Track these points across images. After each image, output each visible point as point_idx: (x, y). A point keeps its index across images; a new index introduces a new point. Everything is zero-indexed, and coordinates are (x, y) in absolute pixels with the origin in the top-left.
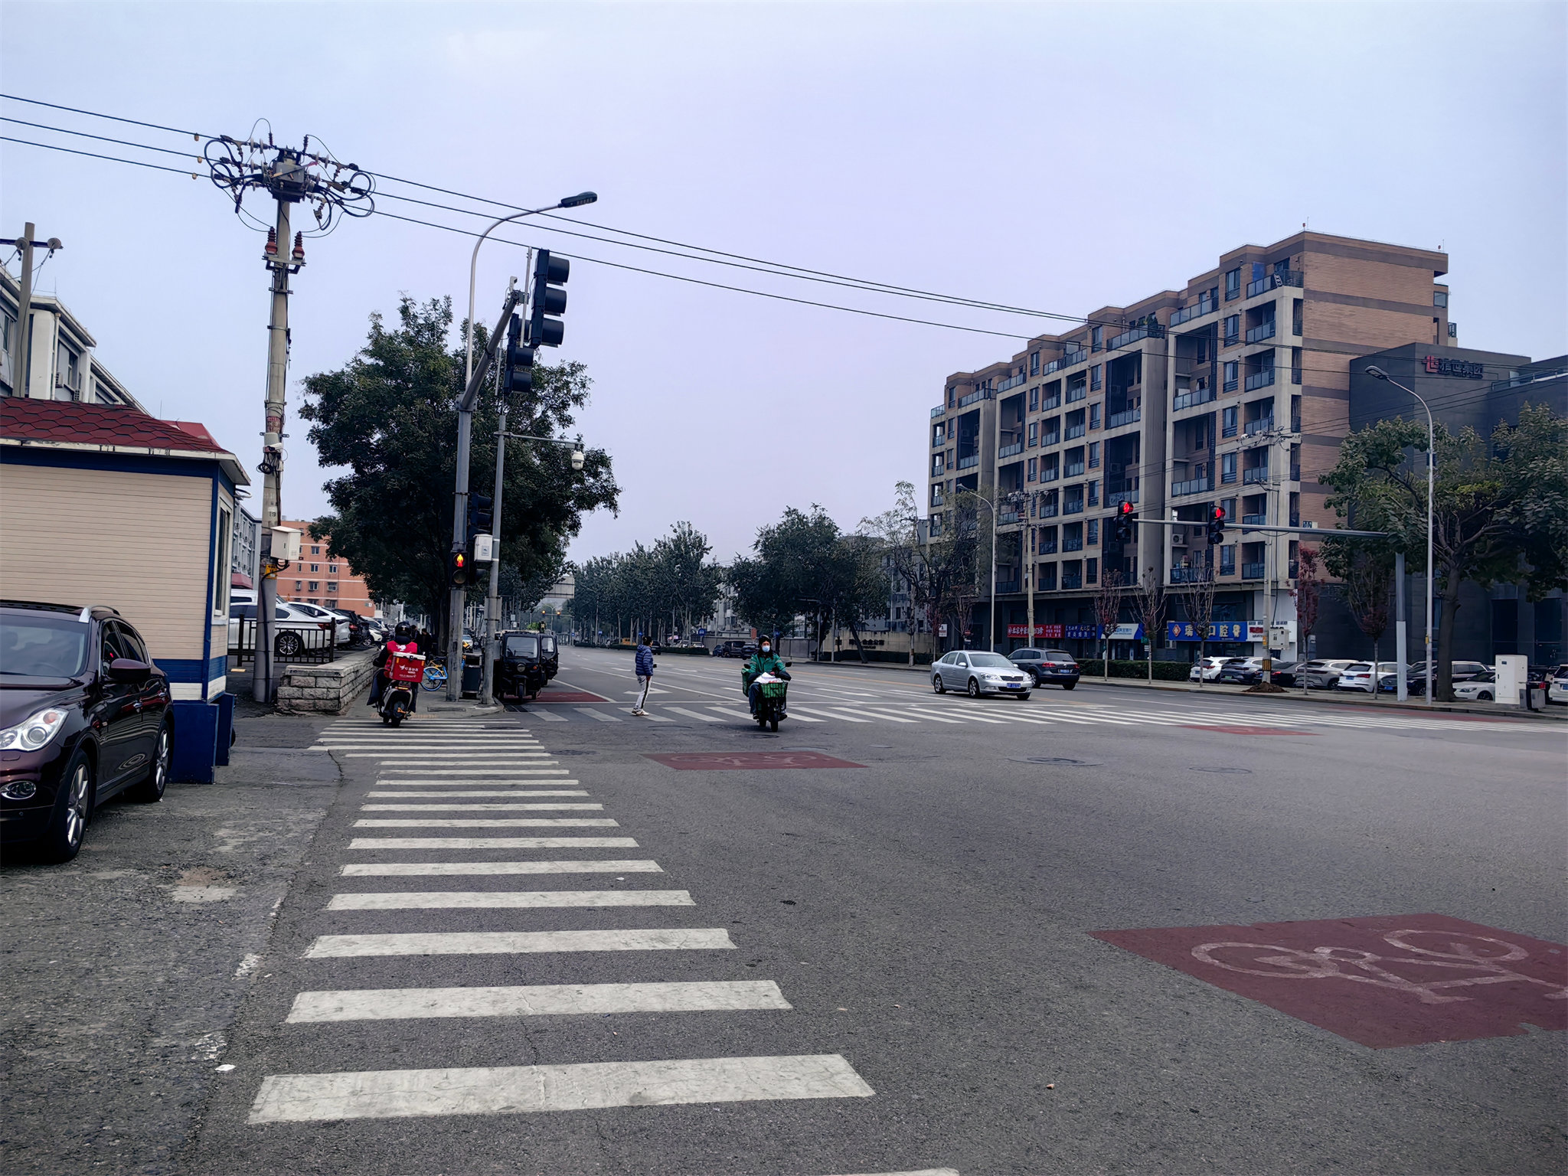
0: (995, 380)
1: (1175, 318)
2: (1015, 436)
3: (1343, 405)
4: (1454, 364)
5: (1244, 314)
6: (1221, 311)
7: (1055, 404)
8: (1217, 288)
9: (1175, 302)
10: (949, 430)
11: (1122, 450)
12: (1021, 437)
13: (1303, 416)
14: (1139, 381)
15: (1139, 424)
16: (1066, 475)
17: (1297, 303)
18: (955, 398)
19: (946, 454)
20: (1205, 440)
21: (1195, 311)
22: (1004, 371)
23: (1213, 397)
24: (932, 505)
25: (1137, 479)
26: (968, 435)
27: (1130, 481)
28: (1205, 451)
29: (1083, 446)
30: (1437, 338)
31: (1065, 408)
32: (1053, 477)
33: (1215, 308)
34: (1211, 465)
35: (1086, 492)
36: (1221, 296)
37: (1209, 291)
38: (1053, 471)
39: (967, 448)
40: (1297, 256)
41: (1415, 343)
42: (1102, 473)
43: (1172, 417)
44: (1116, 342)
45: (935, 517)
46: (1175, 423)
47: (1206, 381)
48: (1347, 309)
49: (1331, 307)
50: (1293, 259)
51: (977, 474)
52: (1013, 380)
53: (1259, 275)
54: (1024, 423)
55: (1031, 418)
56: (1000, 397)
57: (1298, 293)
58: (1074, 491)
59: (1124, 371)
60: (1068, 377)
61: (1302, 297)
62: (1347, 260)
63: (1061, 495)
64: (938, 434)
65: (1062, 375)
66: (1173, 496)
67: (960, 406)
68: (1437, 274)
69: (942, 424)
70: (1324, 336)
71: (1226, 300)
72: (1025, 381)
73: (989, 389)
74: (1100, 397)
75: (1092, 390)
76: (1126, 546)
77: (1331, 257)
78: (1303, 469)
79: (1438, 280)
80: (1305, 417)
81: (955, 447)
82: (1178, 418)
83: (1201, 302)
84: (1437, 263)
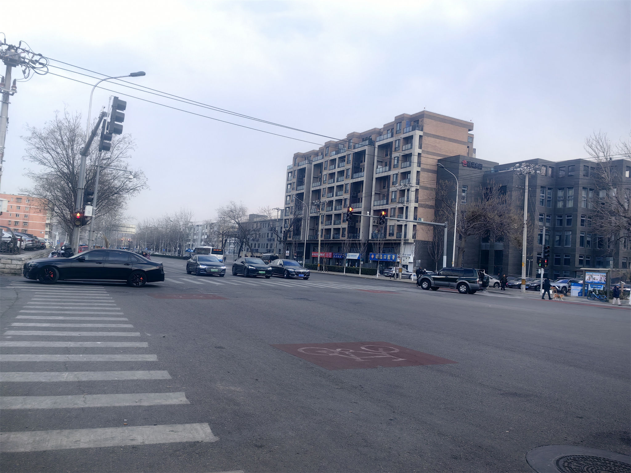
0: (312, 156)
1: (378, 139)
2: (319, 179)
3: (435, 176)
4: (472, 163)
5: (402, 139)
6: (394, 138)
7: (333, 168)
8: (393, 128)
9: (379, 133)
10: (294, 175)
11: (357, 187)
12: (321, 179)
13: (420, 179)
14: (364, 161)
15: (363, 177)
16: (336, 196)
17: (421, 136)
18: (297, 162)
19: (292, 184)
20: (386, 185)
21: (385, 136)
22: (316, 154)
23: (390, 170)
24: (286, 204)
25: (362, 198)
26: (301, 177)
27: (359, 199)
28: (386, 190)
29: (343, 185)
30: (468, 153)
31: (337, 170)
32: (331, 196)
33: (392, 136)
34: (388, 195)
35: (343, 202)
36: (395, 132)
37: (391, 130)
38: (332, 194)
39: (300, 182)
40: (421, 119)
41: (459, 155)
42: (349, 195)
43: (375, 176)
44: (357, 145)
45: (287, 208)
46: (376, 178)
47: (388, 163)
48: (438, 140)
49: (433, 139)
50: (420, 120)
51: (303, 193)
52: (319, 157)
53: (408, 125)
54: (322, 174)
55: (325, 172)
56: (314, 163)
57: (421, 133)
58: (339, 201)
59: (359, 157)
60: (339, 158)
61: (422, 135)
62: (439, 122)
63: (334, 203)
64: (290, 176)
65: (337, 157)
66: (374, 206)
67: (298, 166)
68: (470, 130)
69: (291, 172)
70: (430, 150)
71: (396, 133)
72: (323, 158)
73: (310, 160)
74: (350, 166)
75: (347, 163)
76: (357, 224)
77: (433, 121)
78: (419, 198)
79: (470, 132)
80: (421, 180)
81: (296, 181)
82: (377, 177)
83: (388, 133)
84: (469, 126)
